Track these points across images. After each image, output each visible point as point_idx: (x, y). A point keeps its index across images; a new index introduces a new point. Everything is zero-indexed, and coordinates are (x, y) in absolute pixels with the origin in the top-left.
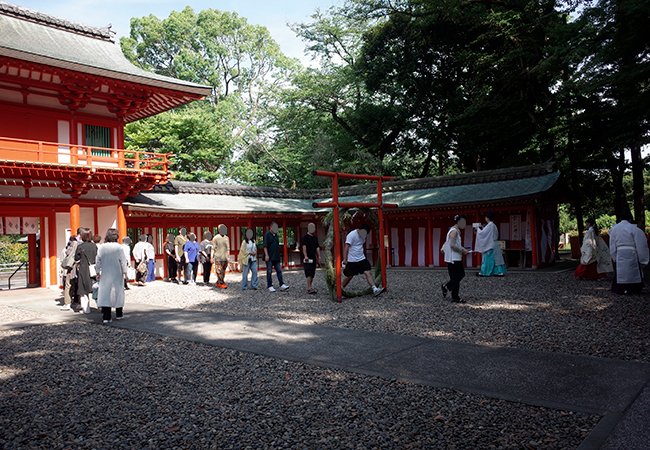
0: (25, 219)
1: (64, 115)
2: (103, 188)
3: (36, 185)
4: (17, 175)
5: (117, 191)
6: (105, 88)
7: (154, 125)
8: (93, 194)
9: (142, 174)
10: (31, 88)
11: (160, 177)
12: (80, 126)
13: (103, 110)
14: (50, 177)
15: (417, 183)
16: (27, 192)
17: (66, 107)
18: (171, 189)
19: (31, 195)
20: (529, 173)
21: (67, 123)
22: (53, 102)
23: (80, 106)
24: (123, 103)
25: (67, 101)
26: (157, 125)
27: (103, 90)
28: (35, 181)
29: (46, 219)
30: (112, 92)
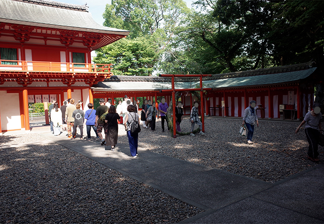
0: (51, 95)
1: (62, 49)
2: (82, 81)
3: (52, 81)
4: (43, 77)
5: (88, 82)
6: (81, 35)
7: (119, 46)
8: (77, 84)
9: (97, 74)
10: (48, 38)
11: (106, 75)
12: (70, 53)
13: (81, 45)
14: (57, 77)
15: (241, 73)
16: (48, 84)
17: (64, 45)
18: (117, 79)
19: (50, 85)
20: (299, 68)
21: (65, 52)
22: (58, 43)
23: (70, 44)
24: (89, 41)
25: (64, 42)
26: (121, 46)
27: (80, 36)
28: (51, 79)
29: (60, 95)
30: (84, 36)
